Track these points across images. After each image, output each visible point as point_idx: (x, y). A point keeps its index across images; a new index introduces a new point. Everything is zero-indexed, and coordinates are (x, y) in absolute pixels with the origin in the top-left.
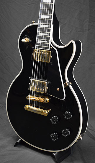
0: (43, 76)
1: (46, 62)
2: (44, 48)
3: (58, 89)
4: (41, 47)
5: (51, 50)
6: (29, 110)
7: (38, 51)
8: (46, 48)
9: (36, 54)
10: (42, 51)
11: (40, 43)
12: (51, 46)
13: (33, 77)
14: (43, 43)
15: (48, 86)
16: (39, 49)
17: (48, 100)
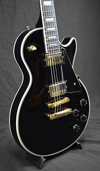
3: (75, 84)
5: (61, 50)
7: (51, 55)
9: (49, 59)
10: (55, 54)
11: (51, 46)
14: (53, 46)
16: (51, 53)
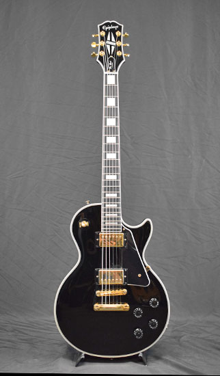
0: (115, 264)
1: (120, 246)
2: (115, 230)
4: (111, 230)
5: (123, 231)
6: (101, 310)
8: (118, 230)
12: (123, 228)
13: (104, 267)
15: (125, 273)
17: (125, 290)
